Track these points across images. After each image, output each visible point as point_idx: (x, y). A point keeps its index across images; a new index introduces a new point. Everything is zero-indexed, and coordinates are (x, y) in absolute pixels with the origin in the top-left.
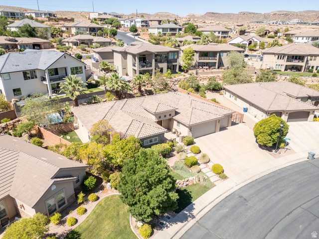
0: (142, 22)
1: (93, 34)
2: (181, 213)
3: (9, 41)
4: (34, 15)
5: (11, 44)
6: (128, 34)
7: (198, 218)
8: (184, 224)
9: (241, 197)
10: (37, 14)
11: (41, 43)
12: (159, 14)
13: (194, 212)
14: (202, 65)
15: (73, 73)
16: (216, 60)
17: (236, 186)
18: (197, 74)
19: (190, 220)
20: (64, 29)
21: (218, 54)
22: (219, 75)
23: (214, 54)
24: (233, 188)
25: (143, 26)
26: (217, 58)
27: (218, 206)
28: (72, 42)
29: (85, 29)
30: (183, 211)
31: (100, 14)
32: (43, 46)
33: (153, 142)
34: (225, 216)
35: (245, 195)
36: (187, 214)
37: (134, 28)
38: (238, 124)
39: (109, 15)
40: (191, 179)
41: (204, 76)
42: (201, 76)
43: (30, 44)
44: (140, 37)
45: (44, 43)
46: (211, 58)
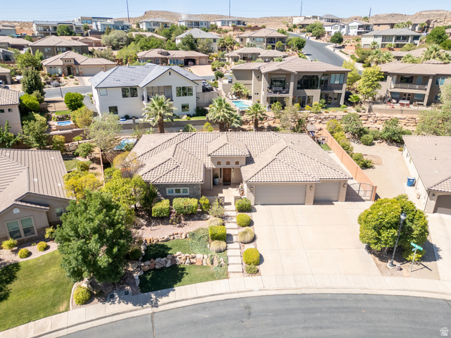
0: (360, 27)
1: (270, 46)
2: (146, 294)
3: (161, 54)
4: (219, 24)
5: (162, 59)
6: (328, 47)
7: (161, 308)
8: (135, 308)
9: (248, 307)
10: (224, 23)
11: (196, 57)
12: (425, 13)
13: (162, 300)
14: (398, 97)
15: (179, 95)
16: (426, 90)
17: (259, 290)
18: (370, 110)
19: (147, 307)
20: (238, 40)
21: (430, 80)
22: (415, 116)
23: (423, 79)
24: (252, 291)
25: (359, 33)
26: (428, 87)
27: (202, 305)
28: (231, 57)
29: (262, 40)
30: (150, 293)
31: (305, 18)
32: (197, 62)
33: (181, 194)
34: (194, 323)
35: (256, 308)
36: (152, 298)
37: (337, 37)
38: (364, 201)
39: (321, 18)
40: (199, 256)
41: (384, 115)
42: (378, 115)
43: (182, 58)
44: (343, 50)
45: (200, 57)
46: (417, 87)
